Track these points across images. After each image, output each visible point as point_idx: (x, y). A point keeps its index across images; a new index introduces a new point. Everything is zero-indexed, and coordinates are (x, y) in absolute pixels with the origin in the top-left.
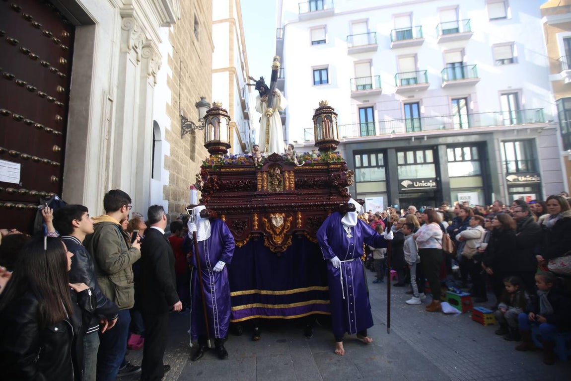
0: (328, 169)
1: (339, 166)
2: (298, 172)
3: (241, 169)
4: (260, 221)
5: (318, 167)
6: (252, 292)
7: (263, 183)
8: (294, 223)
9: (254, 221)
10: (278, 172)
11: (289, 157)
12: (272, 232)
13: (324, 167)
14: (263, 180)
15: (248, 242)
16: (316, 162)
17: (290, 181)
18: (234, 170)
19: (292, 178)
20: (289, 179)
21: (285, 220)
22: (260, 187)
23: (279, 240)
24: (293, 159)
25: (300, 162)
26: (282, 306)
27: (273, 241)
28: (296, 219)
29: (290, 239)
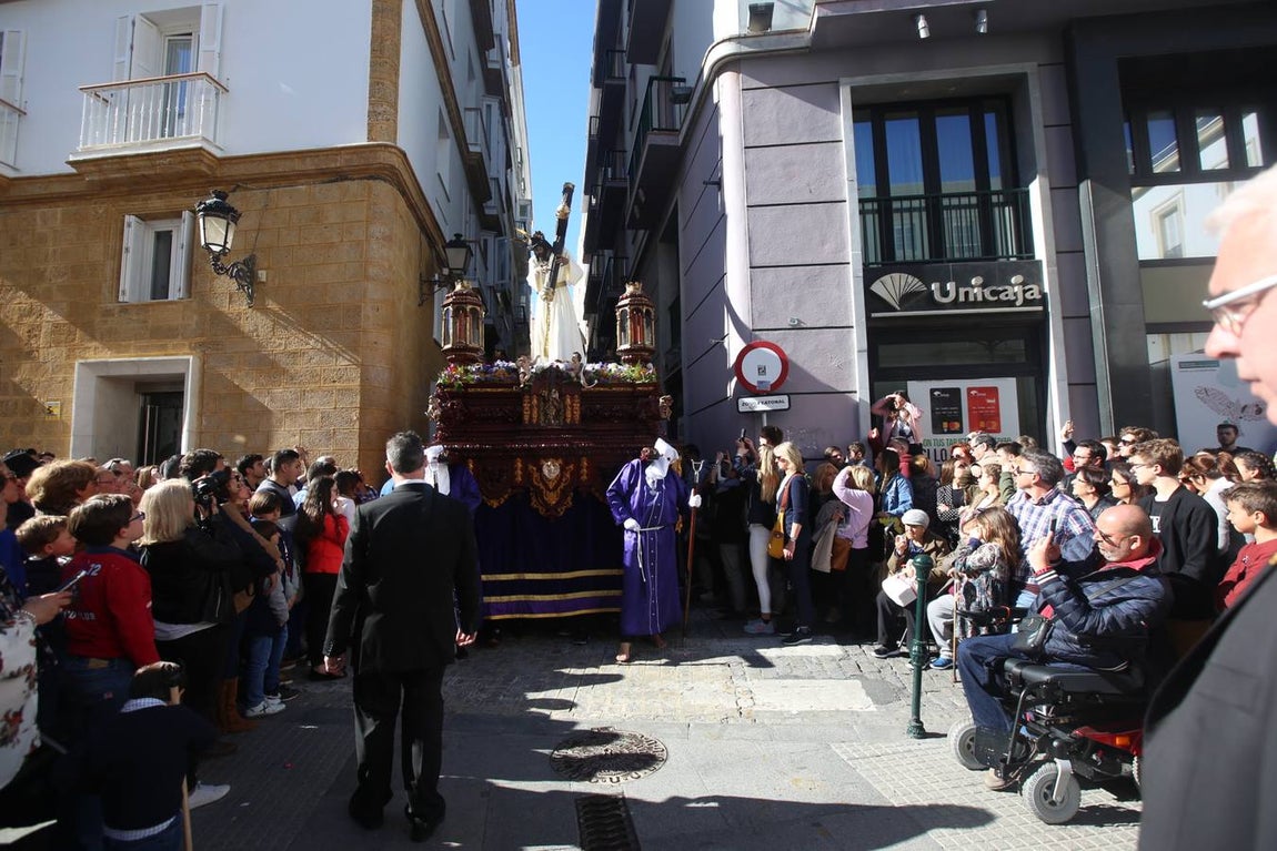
0: (633, 392)
1: (651, 388)
2: (587, 398)
3: (500, 390)
4: (525, 469)
5: (618, 389)
6: (512, 577)
7: (531, 412)
8: (576, 473)
9: (516, 469)
10: (556, 395)
11: (573, 374)
12: (542, 487)
13: (629, 389)
14: (531, 407)
15: (506, 501)
16: (616, 382)
17: (573, 410)
18: (489, 390)
19: (577, 406)
20: (572, 406)
21: (563, 469)
22: (526, 418)
23: (552, 499)
24: (579, 378)
25: (590, 382)
26: (555, 597)
27: (543, 500)
28: (578, 468)
29: (569, 498)
